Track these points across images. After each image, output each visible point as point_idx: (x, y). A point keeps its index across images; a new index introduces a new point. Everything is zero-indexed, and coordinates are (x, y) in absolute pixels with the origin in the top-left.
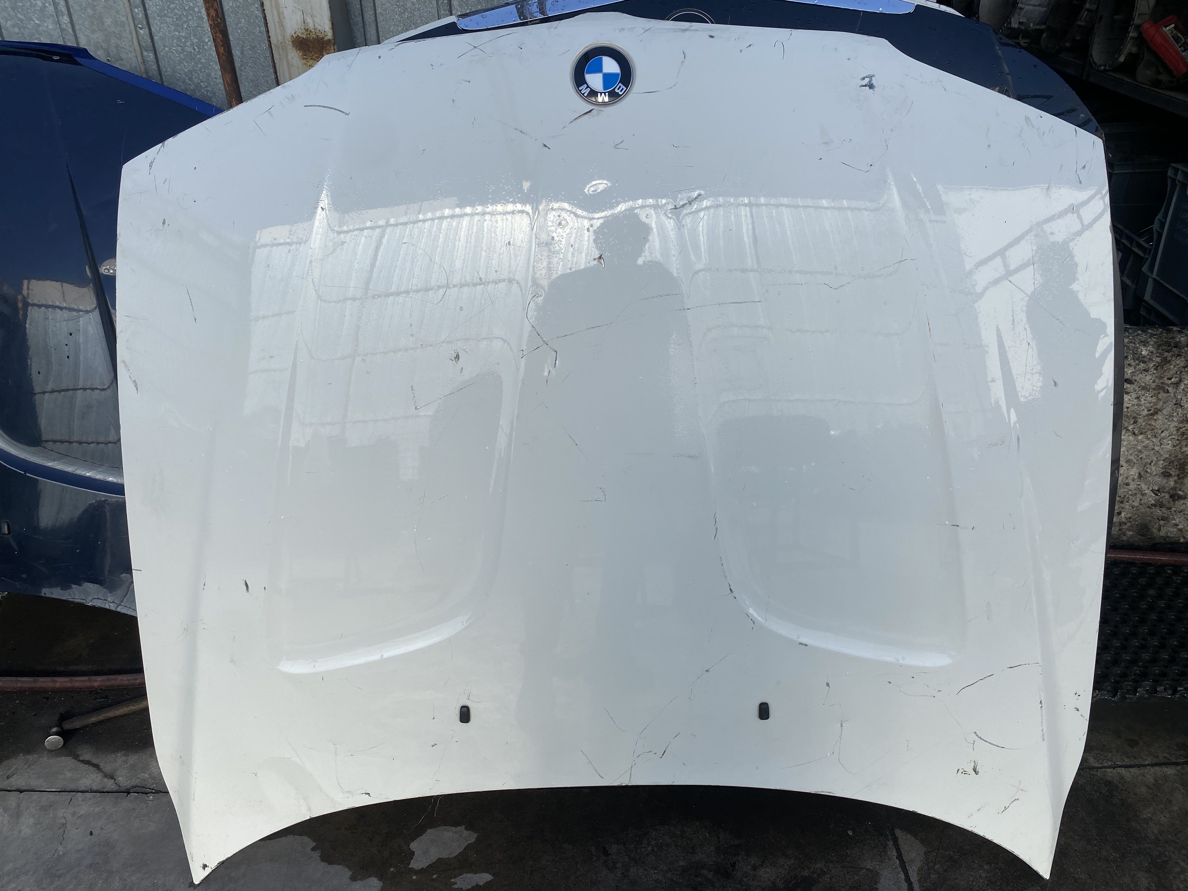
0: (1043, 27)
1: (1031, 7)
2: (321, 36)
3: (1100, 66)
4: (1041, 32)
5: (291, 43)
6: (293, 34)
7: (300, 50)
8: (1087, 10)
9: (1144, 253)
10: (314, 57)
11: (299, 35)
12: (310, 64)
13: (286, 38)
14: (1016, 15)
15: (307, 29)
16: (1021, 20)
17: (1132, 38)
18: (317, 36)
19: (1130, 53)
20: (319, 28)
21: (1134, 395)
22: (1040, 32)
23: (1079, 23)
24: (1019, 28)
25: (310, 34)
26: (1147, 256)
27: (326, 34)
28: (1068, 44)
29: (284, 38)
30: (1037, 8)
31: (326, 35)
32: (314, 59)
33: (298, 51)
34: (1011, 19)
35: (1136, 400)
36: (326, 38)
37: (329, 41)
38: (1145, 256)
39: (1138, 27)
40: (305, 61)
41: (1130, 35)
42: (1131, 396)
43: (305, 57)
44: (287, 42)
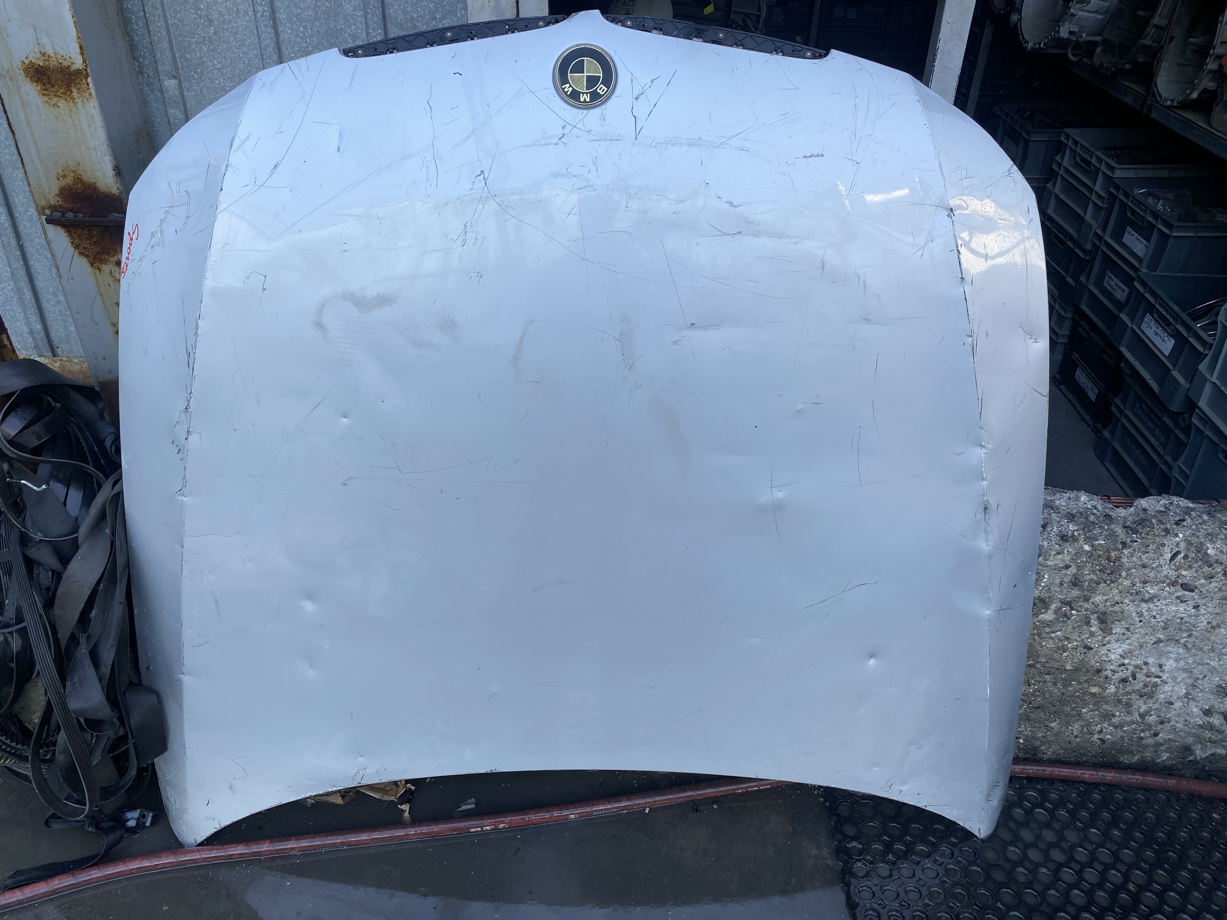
0: (1098, 39)
1: (1086, 14)
2: (65, 64)
3: (1166, 100)
4: (1095, 44)
5: (23, 73)
6: (24, 59)
7: (37, 82)
8: (1156, 26)
9: (1205, 347)
10: (59, 94)
11: (33, 62)
12: (53, 102)
13: (15, 65)
14: (1067, 23)
15: (44, 54)
16: (1072, 29)
17: (1210, 72)
18: (60, 64)
19: (1205, 89)
20: (61, 52)
21: (1191, 603)
22: (1093, 45)
23: (1144, 41)
24: (1068, 39)
25: (48, 60)
26: (1206, 352)
27: (72, 61)
28: (1128, 66)
29: (12, 64)
30: (1093, 15)
31: (73, 63)
32: (59, 97)
33: (35, 84)
34: (1059, 27)
35: (1193, 610)
36: (74, 67)
37: (78, 72)
38: (1204, 351)
39: (1219, 57)
40: (46, 98)
41: (1208, 67)
42: (1188, 605)
43: (46, 92)
44: (17, 70)
